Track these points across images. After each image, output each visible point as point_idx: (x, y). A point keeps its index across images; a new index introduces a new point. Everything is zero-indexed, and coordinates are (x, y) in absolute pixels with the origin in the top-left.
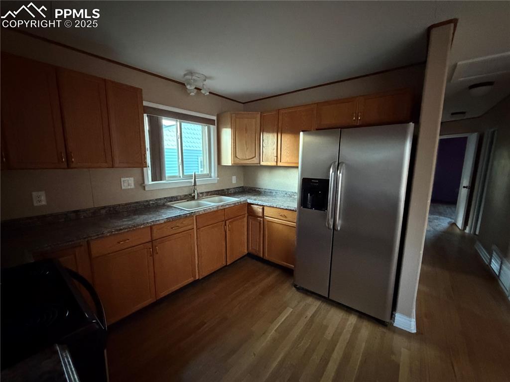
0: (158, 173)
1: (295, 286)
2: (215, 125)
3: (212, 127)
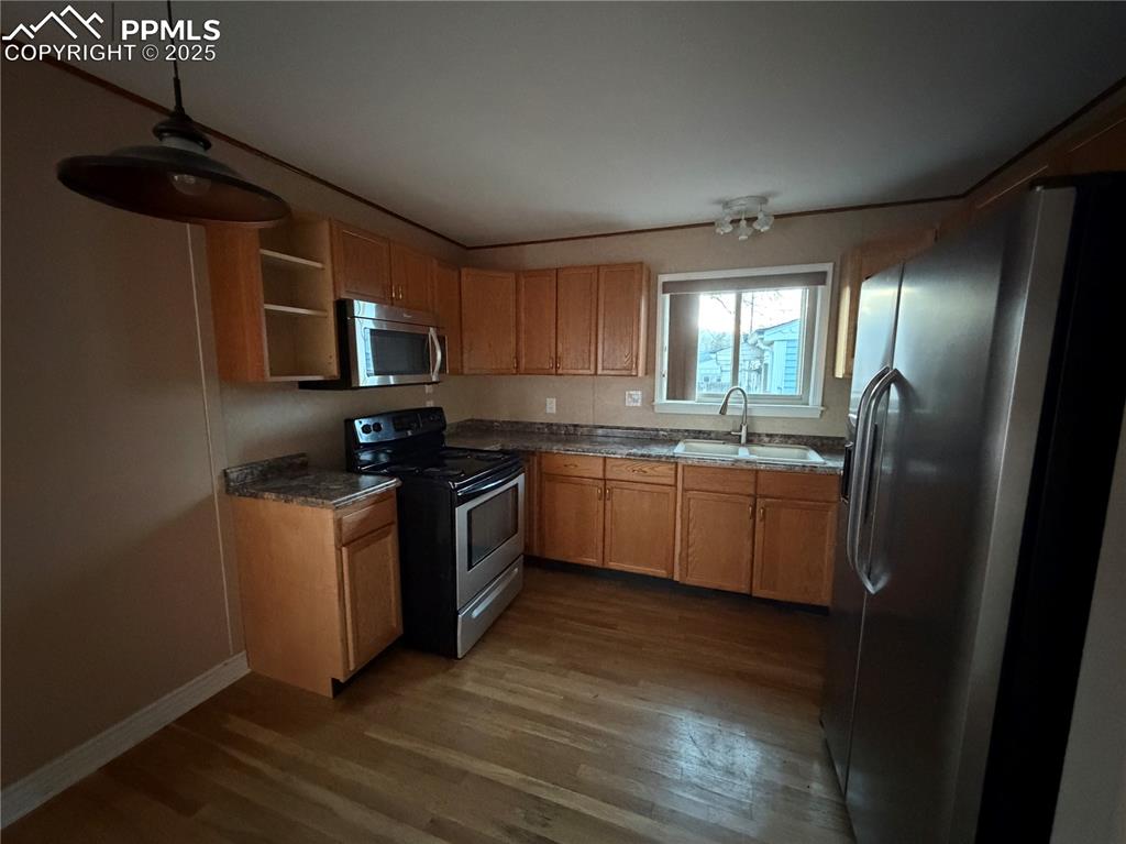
2: (824, 283)
3: (820, 287)
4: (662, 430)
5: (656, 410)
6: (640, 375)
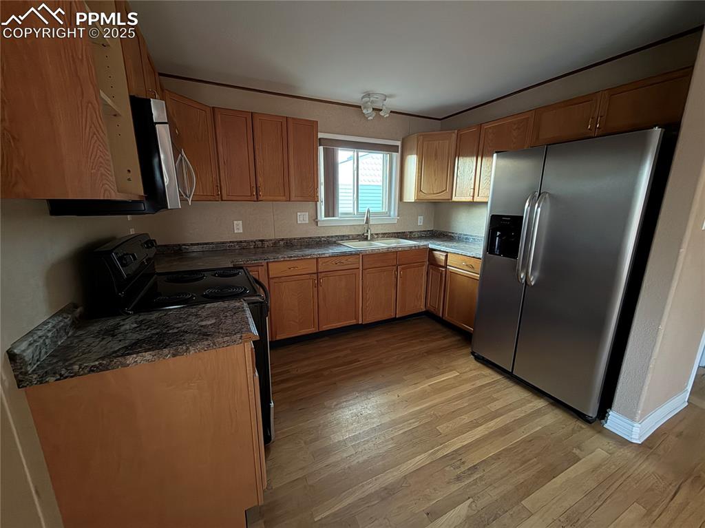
0: (331, 209)
1: (473, 353)
2: (398, 152)
3: (394, 154)
4: (322, 237)
5: (319, 225)
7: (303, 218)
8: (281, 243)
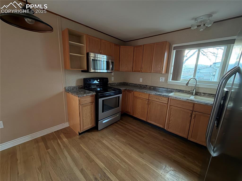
0: (176, 77)
5: (168, 83)
6: (163, 73)
7: (162, 79)
8: (152, 87)
